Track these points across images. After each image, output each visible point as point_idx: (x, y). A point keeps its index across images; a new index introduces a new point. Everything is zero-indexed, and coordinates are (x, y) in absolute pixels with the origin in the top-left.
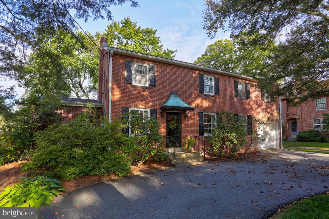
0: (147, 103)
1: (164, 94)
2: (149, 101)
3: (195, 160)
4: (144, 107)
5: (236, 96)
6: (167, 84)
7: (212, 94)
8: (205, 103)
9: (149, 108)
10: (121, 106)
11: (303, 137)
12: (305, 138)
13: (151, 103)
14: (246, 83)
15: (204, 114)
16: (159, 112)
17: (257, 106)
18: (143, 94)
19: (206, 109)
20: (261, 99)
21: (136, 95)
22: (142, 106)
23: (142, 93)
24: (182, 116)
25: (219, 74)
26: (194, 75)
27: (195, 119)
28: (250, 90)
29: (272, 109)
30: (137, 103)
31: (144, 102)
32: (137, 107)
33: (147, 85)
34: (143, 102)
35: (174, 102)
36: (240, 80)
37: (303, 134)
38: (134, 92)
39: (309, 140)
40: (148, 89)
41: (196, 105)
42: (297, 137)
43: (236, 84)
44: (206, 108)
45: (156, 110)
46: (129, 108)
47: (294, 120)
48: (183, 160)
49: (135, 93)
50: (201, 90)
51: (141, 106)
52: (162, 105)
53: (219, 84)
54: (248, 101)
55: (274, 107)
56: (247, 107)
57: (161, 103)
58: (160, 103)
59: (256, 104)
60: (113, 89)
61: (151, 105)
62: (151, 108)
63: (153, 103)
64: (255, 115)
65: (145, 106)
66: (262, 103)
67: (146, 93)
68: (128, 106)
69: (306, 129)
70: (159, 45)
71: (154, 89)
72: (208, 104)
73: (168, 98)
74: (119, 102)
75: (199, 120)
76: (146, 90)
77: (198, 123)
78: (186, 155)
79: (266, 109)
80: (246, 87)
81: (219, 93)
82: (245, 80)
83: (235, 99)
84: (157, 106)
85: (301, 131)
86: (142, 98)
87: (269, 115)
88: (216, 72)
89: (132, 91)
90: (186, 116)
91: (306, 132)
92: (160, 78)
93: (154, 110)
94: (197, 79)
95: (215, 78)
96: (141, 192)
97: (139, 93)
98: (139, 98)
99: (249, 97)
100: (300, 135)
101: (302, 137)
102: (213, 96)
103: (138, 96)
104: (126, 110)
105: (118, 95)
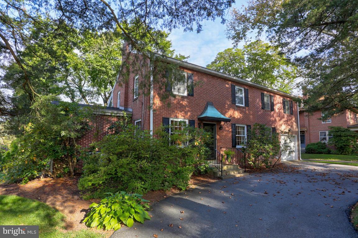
0: (186, 113)
1: (201, 104)
2: (188, 111)
3: (236, 172)
4: (183, 118)
5: (263, 108)
6: (204, 94)
7: (242, 105)
8: (237, 115)
9: (188, 118)
10: (161, 116)
11: (312, 149)
12: (314, 150)
13: (189, 114)
14: (270, 96)
15: (236, 125)
16: (197, 123)
17: (279, 119)
18: (182, 104)
19: (238, 121)
20: (283, 112)
21: (176, 104)
22: (182, 116)
23: (181, 102)
24: (217, 128)
25: (248, 86)
26: (227, 86)
27: (228, 130)
28: (274, 102)
29: (292, 121)
30: (177, 113)
31: (183, 112)
32: (177, 117)
33: (186, 94)
35: (212, 112)
36: (266, 93)
37: (312, 146)
38: (174, 102)
39: (317, 152)
40: (187, 98)
41: (229, 116)
42: (306, 149)
43: (263, 96)
44: (238, 119)
45: (194, 121)
46: (169, 118)
47: (303, 132)
48: (227, 172)
50: (234, 102)
51: (180, 116)
52: (200, 116)
53: (248, 96)
54: (272, 113)
55: (294, 119)
56: (272, 118)
57: (199, 114)
58: (197, 114)
59: (279, 116)
60: (154, 97)
61: (190, 116)
62: (190, 118)
63: (191, 113)
64: (278, 127)
65: (184, 116)
66: (284, 115)
67: (185, 103)
68: (168, 116)
69: (314, 141)
70: (171, 49)
71: (192, 99)
72: (240, 116)
73: (206, 109)
74: (159, 111)
75: (232, 132)
76: (185, 100)
77: (231, 135)
78: (227, 167)
79: (287, 121)
80: (271, 99)
81: (248, 104)
82: (270, 92)
83: (262, 111)
84: (195, 116)
85: (309, 144)
86: (181, 108)
87: (289, 127)
88: (246, 84)
89: (172, 100)
90: (221, 128)
91: (314, 144)
92: (197, 88)
93: (192, 120)
94: (230, 90)
95: (245, 89)
96: (223, 203)
97: (178, 103)
98: (178, 107)
99: (274, 109)
100: (309, 147)
101: (310, 149)
102: (243, 108)
103: (178, 106)
104: (166, 120)
105: (158, 104)
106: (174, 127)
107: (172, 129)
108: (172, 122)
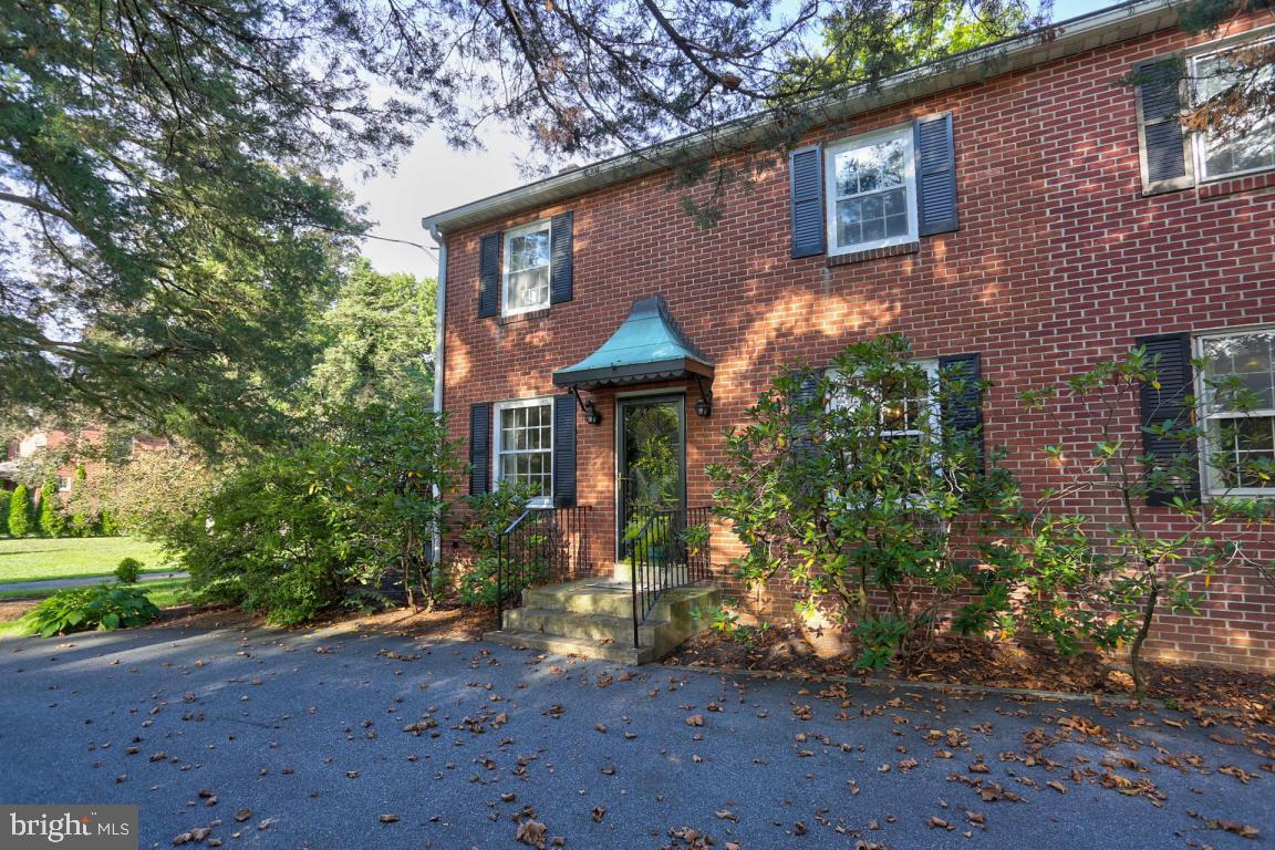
0: (543, 373)
1: (603, 321)
2: (550, 366)
4: (534, 393)
6: (618, 274)
7: (900, 240)
8: (836, 313)
9: (549, 391)
18: (531, 342)
21: (509, 351)
22: (529, 389)
23: (528, 339)
24: (687, 408)
25: (948, 93)
26: (758, 175)
30: (512, 381)
31: (533, 373)
32: (513, 396)
33: (547, 302)
34: (529, 373)
38: (503, 344)
40: (550, 316)
41: (774, 334)
43: (1160, 83)
46: (492, 404)
49: (507, 344)
50: (809, 244)
51: (524, 390)
53: (950, 160)
62: (556, 391)
65: (537, 388)
71: (568, 310)
72: (865, 312)
74: (466, 387)
76: (542, 324)
81: (956, 216)
86: (528, 359)
89: (497, 341)
92: (589, 259)
93: (566, 396)
95: (917, 128)
97: (519, 344)
98: (517, 360)
103: (515, 355)
104: (482, 413)
105: (461, 365)
106: (515, 429)
107: (505, 436)
108: (507, 414)
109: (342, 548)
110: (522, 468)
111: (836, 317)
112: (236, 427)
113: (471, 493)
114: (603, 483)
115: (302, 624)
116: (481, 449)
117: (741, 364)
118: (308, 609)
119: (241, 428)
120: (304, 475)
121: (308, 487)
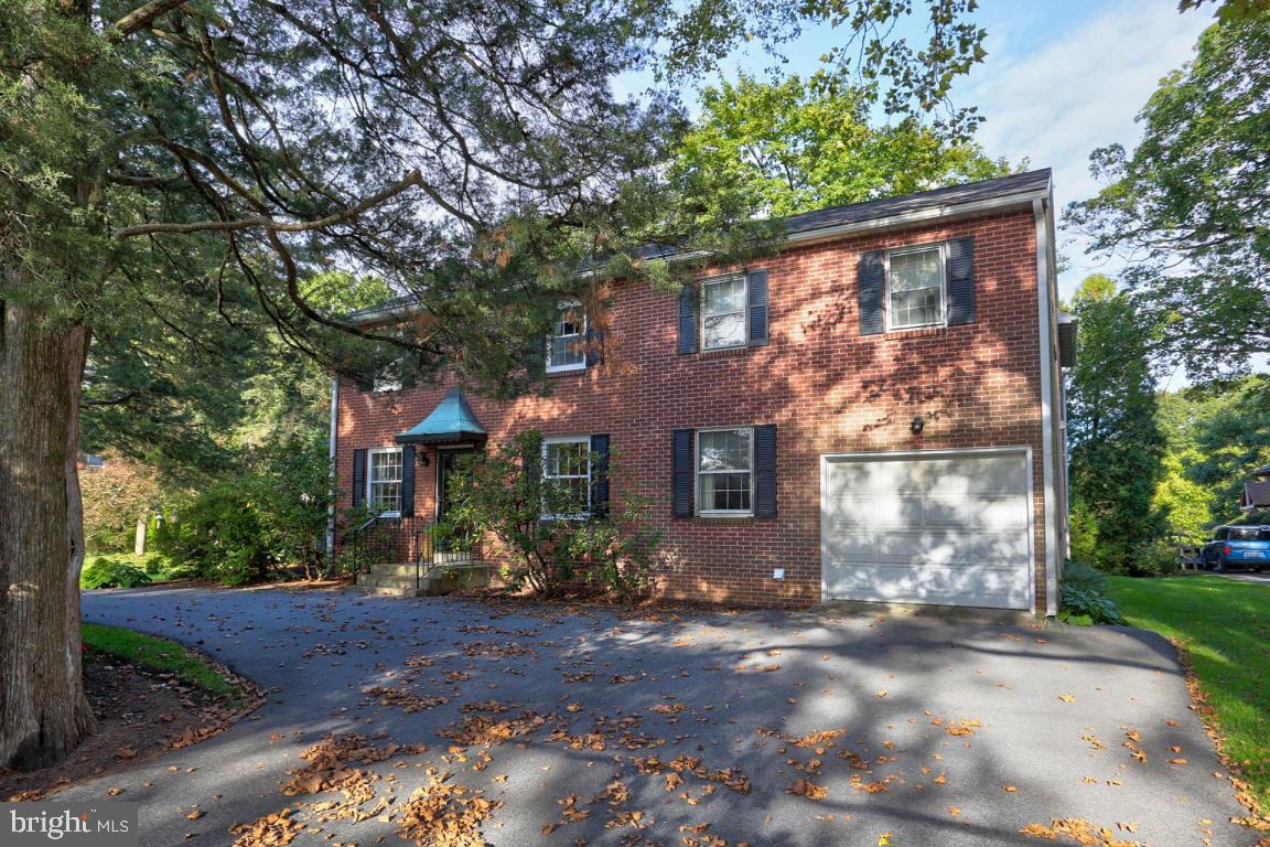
1: (431, 399)
2: (401, 427)
4: (391, 444)
8: (547, 407)
10: (352, 447)
15: (547, 442)
21: (377, 416)
22: (389, 441)
23: (389, 409)
30: (379, 435)
32: (380, 445)
34: (389, 431)
36: (711, 273)
40: (400, 394)
41: (518, 417)
46: (367, 449)
51: (385, 442)
54: (757, 355)
56: (750, 385)
60: (341, 410)
67: (397, 406)
68: (364, 446)
71: (412, 392)
72: (559, 408)
74: (349, 437)
76: (396, 400)
81: (602, 356)
83: (679, 364)
86: (388, 421)
89: (370, 408)
97: (382, 412)
98: (383, 422)
99: (769, 338)
102: (574, 375)
103: (381, 419)
104: (360, 455)
105: (349, 424)
106: (381, 467)
107: (376, 472)
108: (376, 457)
109: (266, 539)
110: (386, 493)
111: (549, 409)
112: (192, 460)
113: (353, 505)
114: (429, 503)
115: (243, 584)
116: (359, 480)
117: (501, 434)
118: (246, 576)
119: (196, 461)
120: (245, 496)
121: (246, 504)
